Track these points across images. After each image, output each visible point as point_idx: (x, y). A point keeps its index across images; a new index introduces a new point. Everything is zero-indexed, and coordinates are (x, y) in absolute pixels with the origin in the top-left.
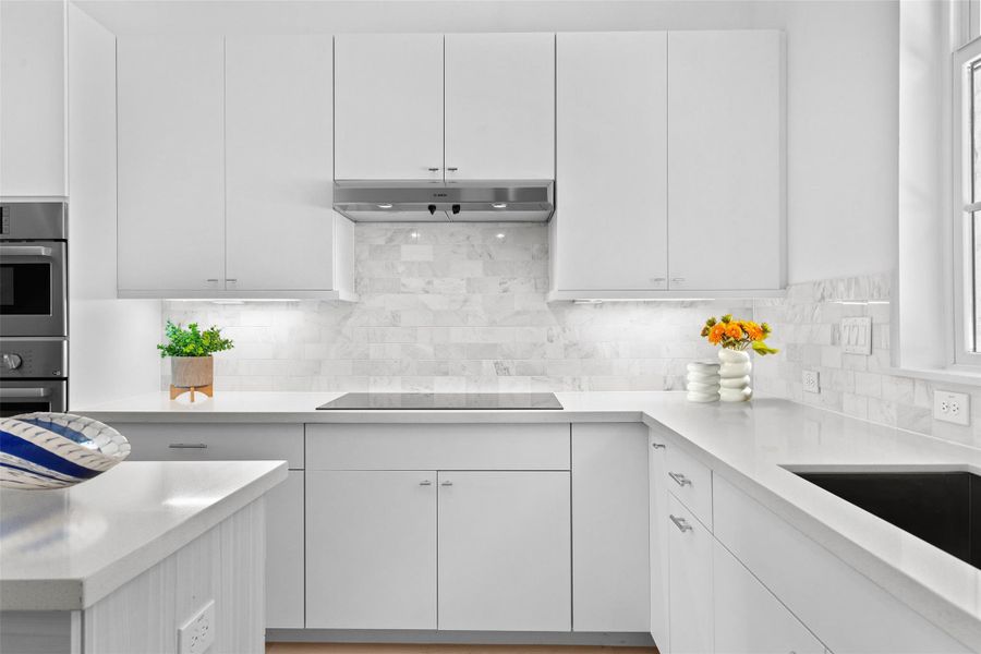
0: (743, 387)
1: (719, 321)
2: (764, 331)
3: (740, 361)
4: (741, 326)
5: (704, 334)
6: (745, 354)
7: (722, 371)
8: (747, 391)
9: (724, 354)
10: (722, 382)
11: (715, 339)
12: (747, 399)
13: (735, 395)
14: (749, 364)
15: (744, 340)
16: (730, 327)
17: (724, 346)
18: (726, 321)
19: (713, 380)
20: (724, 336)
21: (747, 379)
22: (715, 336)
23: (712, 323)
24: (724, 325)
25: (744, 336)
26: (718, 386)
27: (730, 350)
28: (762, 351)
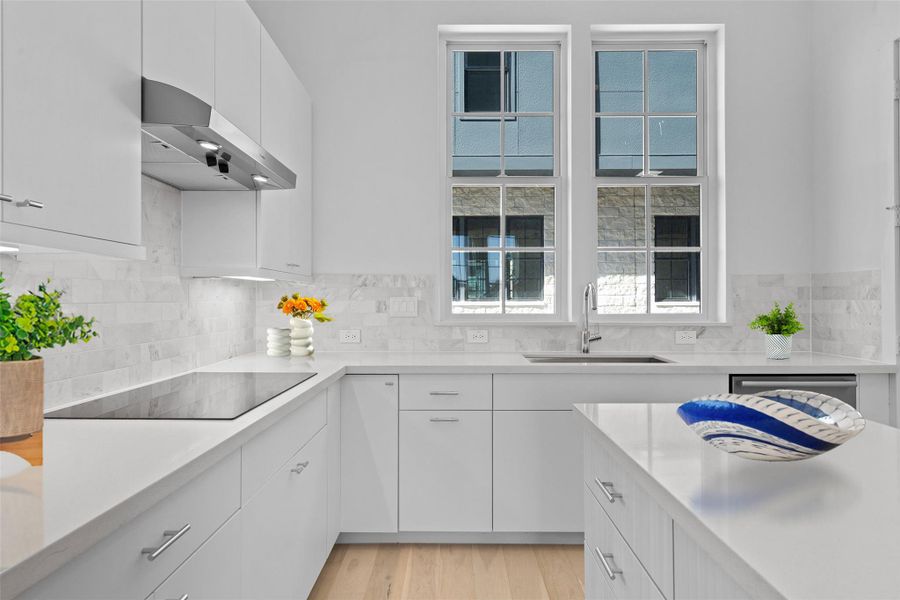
0: (307, 345)
1: (290, 298)
2: (323, 305)
3: (305, 327)
4: (306, 302)
5: (279, 307)
6: (309, 321)
7: (292, 334)
8: (311, 348)
9: (293, 321)
10: (292, 341)
11: (287, 311)
12: (310, 353)
13: (303, 351)
14: (312, 329)
15: (308, 311)
16: (298, 302)
17: (294, 316)
18: (295, 298)
19: (286, 340)
20: (293, 309)
21: (310, 339)
22: (287, 308)
23: (285, 299)
24: (293, 300)
25: (308, 309)
26: (290, 344)
27: (298, 318)
28: (321, 320)
